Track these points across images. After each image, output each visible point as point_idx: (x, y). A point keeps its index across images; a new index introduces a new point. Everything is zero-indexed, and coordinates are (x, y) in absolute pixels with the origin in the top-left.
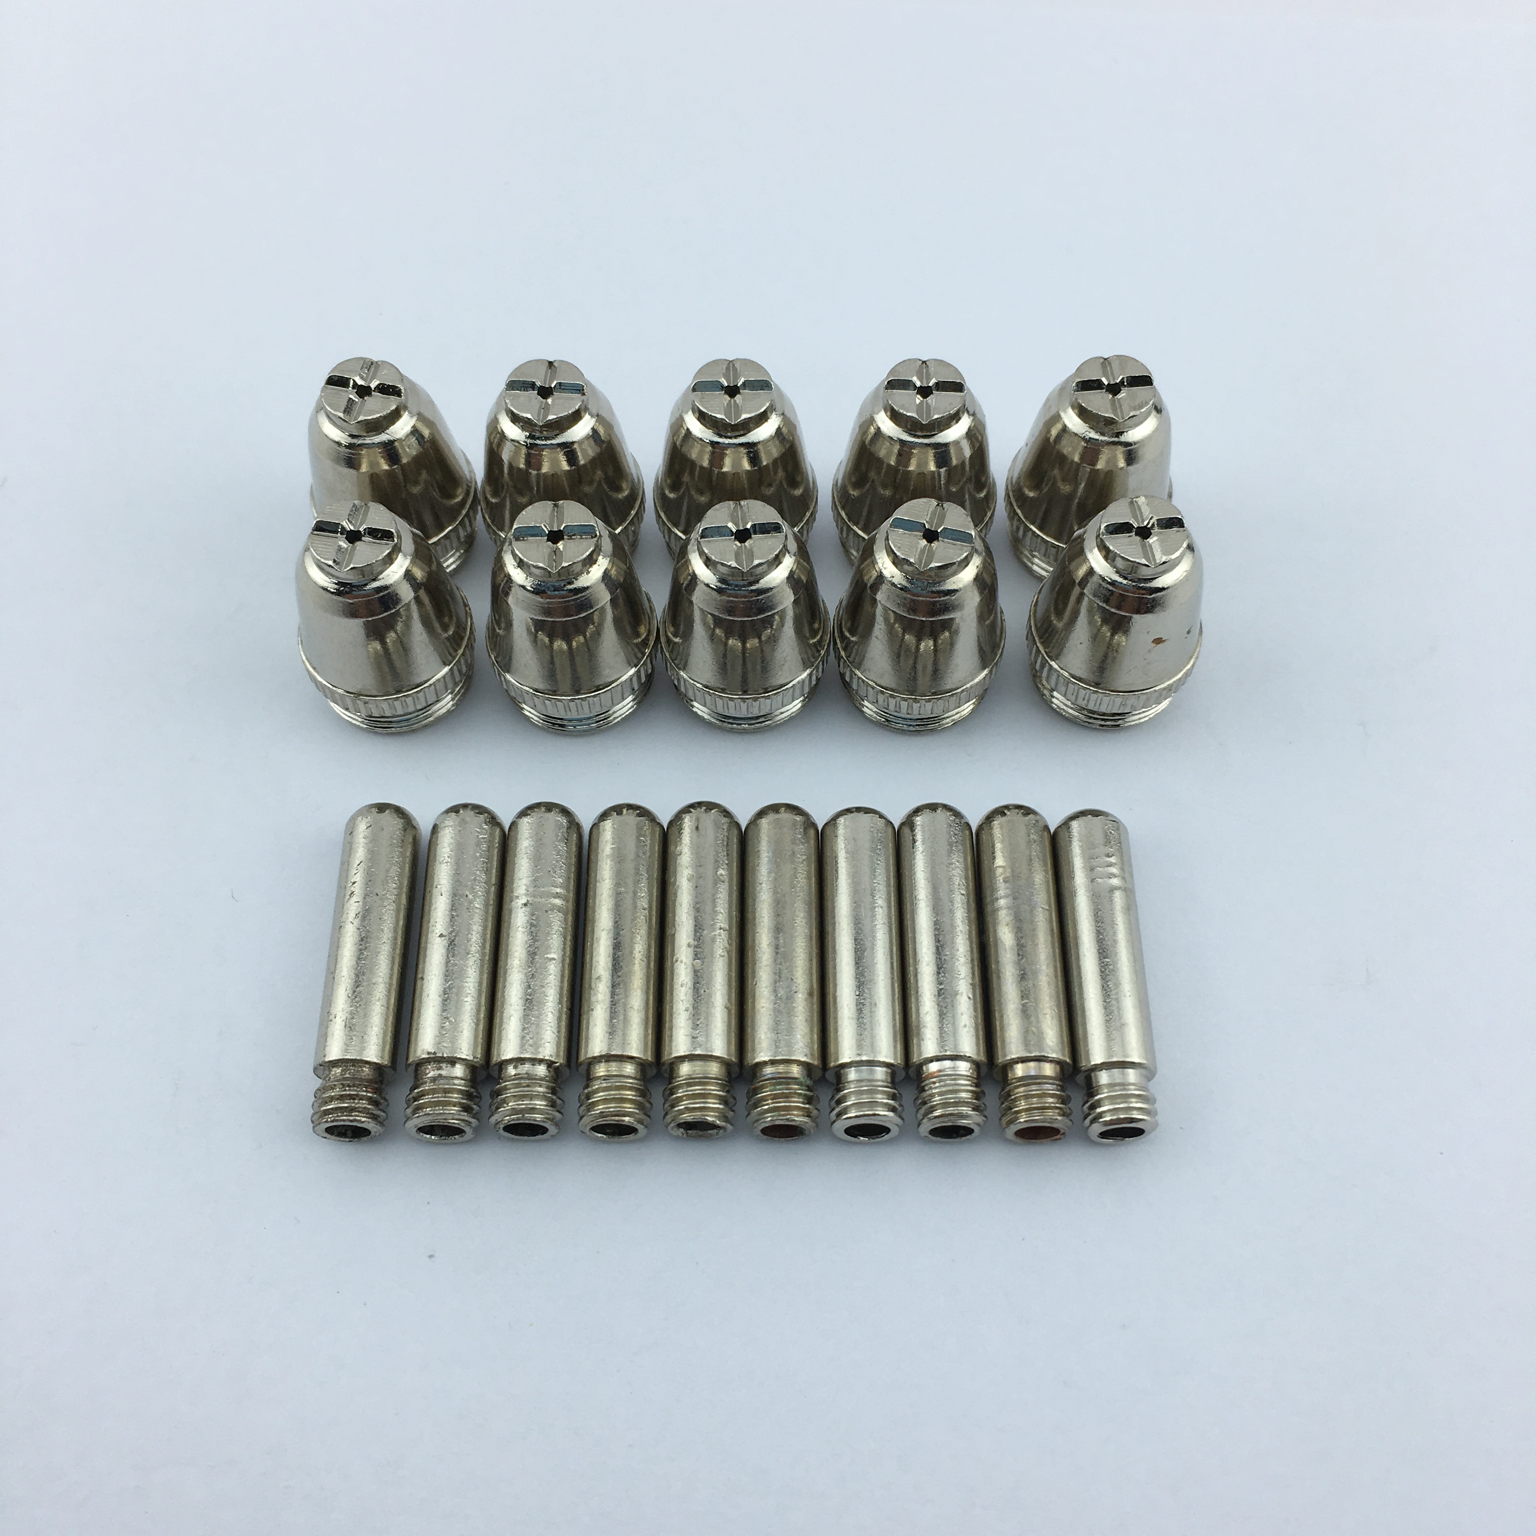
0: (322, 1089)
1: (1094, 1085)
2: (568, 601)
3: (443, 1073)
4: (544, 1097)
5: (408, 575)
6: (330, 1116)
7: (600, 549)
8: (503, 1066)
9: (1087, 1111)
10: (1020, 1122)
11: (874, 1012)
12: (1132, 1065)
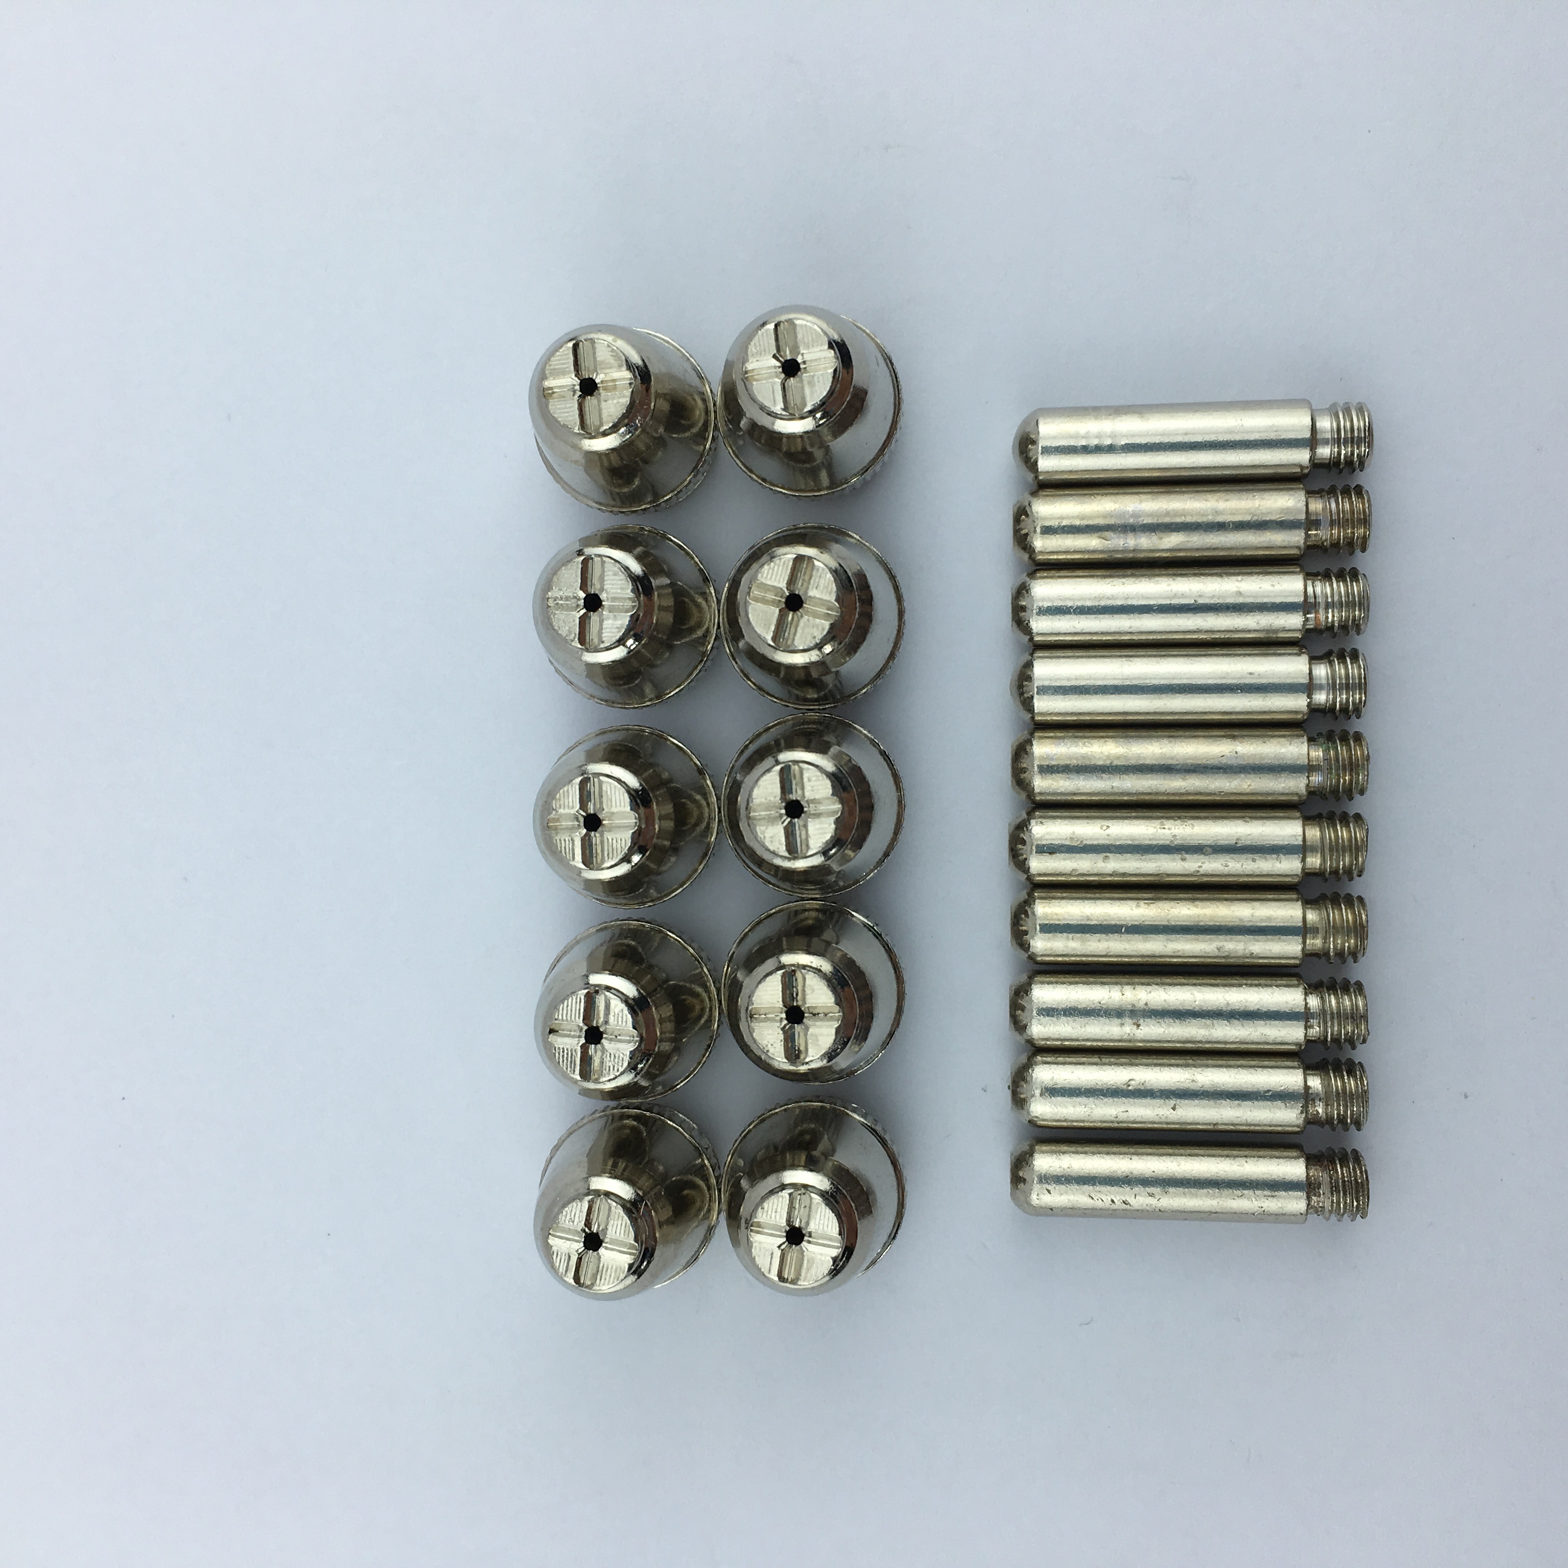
1: (1330, 461)
8: (1311, 1038)
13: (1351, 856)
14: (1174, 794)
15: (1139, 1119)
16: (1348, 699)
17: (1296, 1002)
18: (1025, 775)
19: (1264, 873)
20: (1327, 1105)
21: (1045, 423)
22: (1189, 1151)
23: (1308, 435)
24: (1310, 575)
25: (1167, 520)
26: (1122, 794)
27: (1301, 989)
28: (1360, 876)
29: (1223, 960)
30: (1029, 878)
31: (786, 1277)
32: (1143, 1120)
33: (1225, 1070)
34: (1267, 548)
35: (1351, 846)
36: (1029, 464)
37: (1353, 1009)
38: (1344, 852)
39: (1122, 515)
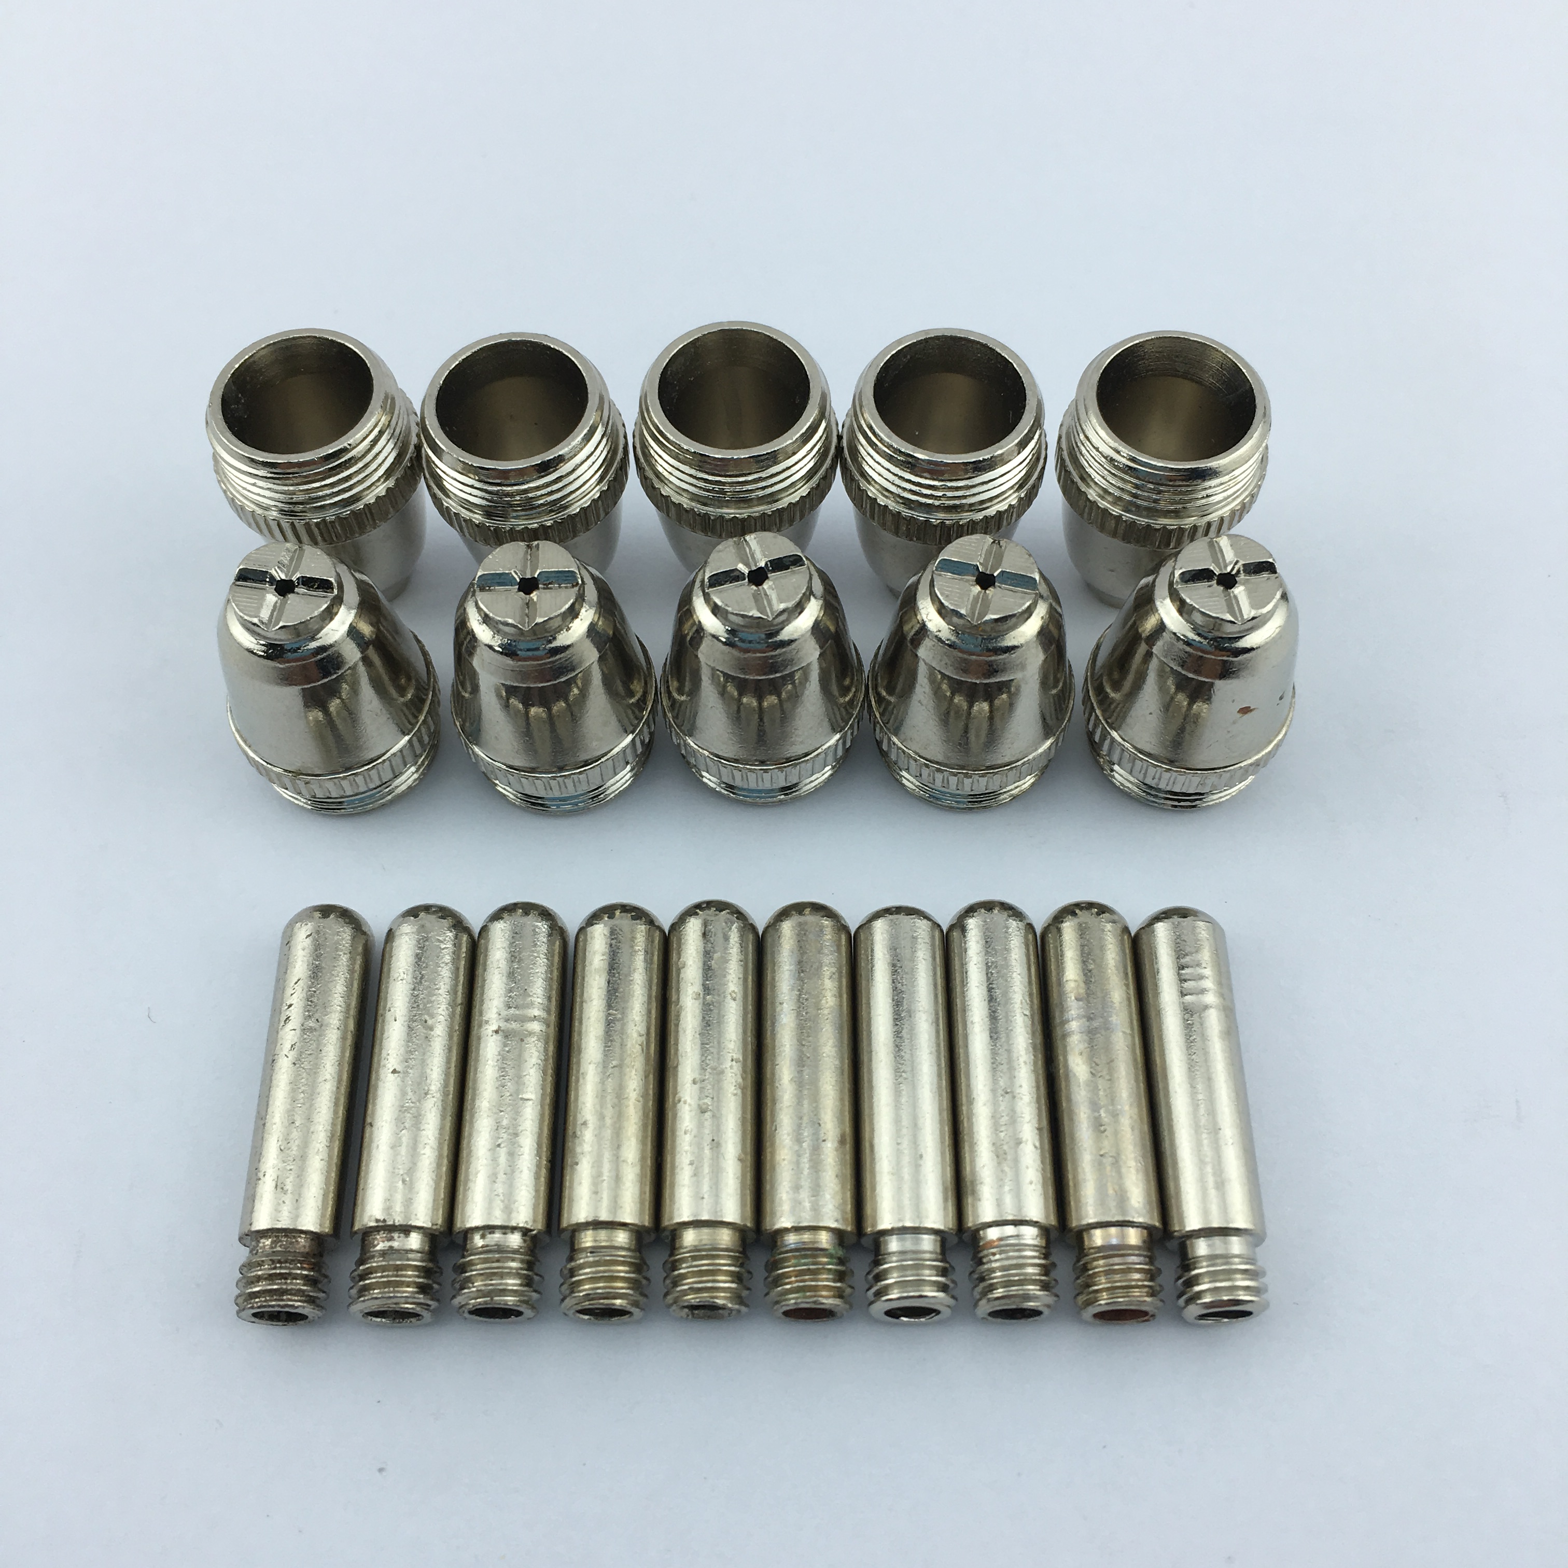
0: (249, 1266)
1: (1190, 1256)
2: (545, 664)
3: (395, 1244)
4: (518, 1275)
5: (353, 632)
6: (257, 1300)
7: (584, 600)
8: (469, 1235)
9: (1182, 1288)
10: (1100, 1305)
11: (920, 1165)
12: (1237, 1232)
15: (385, 1035)
17: (516, 1216)
19: (676, 1176)
22: (341, 1098)
24: (1045, 1230)
26: (774, 1014)
27: (531, 1223)
29: (571, 1129)
32: (385, 1038)
34: (1077, 1178)
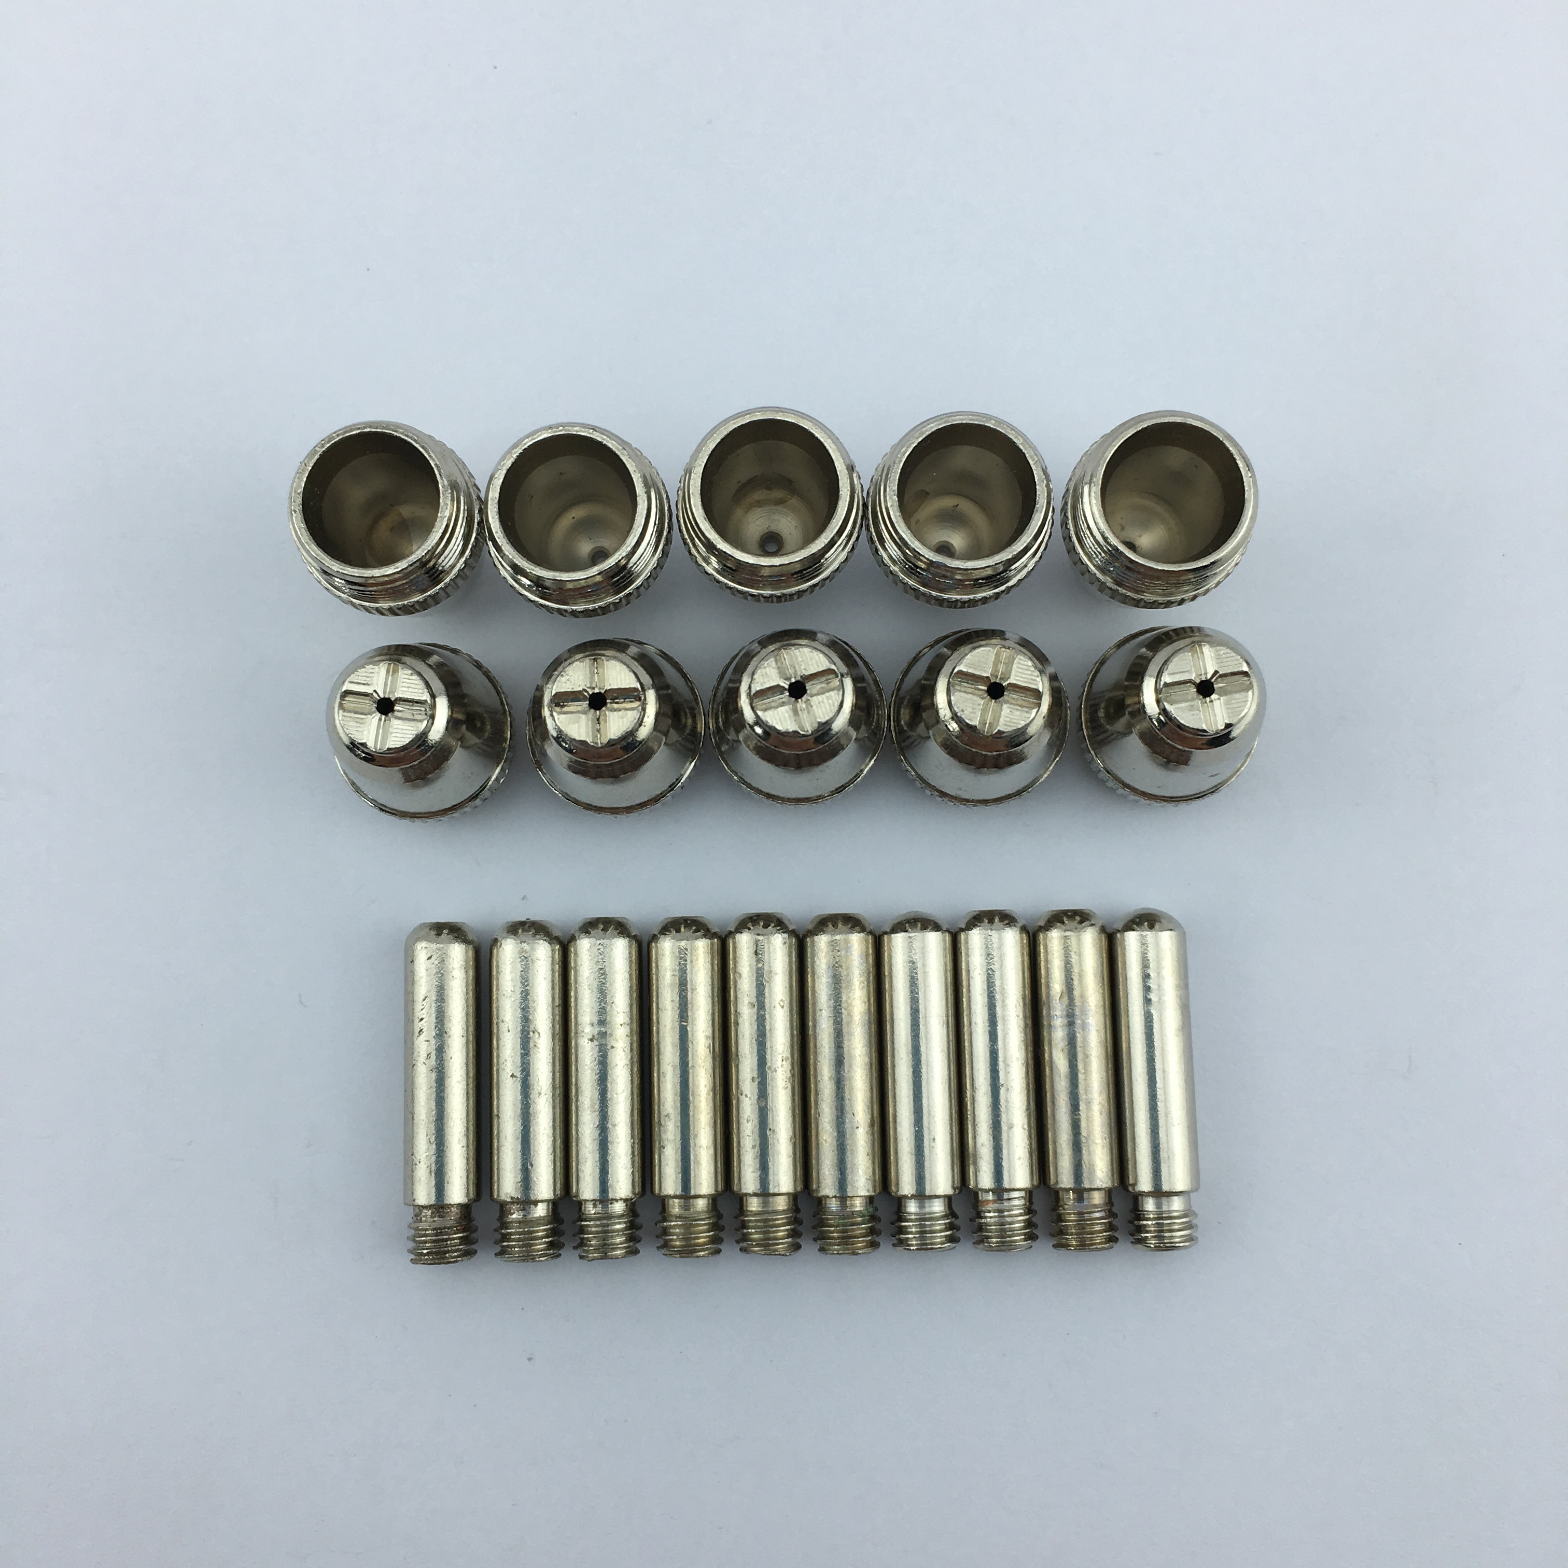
1: (1140, 1211)
3: (527, 1214)
8: (583, 1206)
12: (1179, 1194)
13: (760, 1240)
14: (815, 1069)
15: (501, 1043)
16: (911, 1233)
17: (619, 1191)
18: (831, 926)
19: (742, 1158)
20: (520, 1222)
21: (1171, 937)
22: (471, 1092)
23: (1165, 1188)
24: (1030, 1194)
25: (1080, 1056)
26: (815, 1020)
27: (630, 1195)
28: (741, 1250)
29: (656, 1120)
30: (731, 934)
31: (346, 699)
32: (500, 1046)
33: (551, 1124)
34: (1055, 1153)
35: (770, 1239)
36: (1131, 924)
37: (613, 1245)
38: (765, 1233)
39: (1084, 1012)
